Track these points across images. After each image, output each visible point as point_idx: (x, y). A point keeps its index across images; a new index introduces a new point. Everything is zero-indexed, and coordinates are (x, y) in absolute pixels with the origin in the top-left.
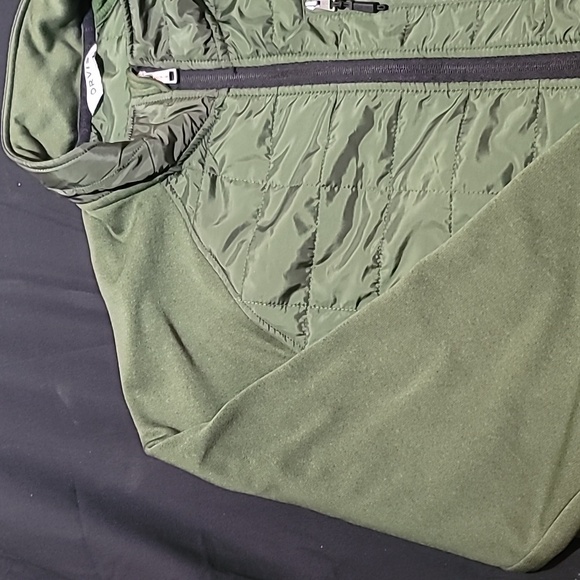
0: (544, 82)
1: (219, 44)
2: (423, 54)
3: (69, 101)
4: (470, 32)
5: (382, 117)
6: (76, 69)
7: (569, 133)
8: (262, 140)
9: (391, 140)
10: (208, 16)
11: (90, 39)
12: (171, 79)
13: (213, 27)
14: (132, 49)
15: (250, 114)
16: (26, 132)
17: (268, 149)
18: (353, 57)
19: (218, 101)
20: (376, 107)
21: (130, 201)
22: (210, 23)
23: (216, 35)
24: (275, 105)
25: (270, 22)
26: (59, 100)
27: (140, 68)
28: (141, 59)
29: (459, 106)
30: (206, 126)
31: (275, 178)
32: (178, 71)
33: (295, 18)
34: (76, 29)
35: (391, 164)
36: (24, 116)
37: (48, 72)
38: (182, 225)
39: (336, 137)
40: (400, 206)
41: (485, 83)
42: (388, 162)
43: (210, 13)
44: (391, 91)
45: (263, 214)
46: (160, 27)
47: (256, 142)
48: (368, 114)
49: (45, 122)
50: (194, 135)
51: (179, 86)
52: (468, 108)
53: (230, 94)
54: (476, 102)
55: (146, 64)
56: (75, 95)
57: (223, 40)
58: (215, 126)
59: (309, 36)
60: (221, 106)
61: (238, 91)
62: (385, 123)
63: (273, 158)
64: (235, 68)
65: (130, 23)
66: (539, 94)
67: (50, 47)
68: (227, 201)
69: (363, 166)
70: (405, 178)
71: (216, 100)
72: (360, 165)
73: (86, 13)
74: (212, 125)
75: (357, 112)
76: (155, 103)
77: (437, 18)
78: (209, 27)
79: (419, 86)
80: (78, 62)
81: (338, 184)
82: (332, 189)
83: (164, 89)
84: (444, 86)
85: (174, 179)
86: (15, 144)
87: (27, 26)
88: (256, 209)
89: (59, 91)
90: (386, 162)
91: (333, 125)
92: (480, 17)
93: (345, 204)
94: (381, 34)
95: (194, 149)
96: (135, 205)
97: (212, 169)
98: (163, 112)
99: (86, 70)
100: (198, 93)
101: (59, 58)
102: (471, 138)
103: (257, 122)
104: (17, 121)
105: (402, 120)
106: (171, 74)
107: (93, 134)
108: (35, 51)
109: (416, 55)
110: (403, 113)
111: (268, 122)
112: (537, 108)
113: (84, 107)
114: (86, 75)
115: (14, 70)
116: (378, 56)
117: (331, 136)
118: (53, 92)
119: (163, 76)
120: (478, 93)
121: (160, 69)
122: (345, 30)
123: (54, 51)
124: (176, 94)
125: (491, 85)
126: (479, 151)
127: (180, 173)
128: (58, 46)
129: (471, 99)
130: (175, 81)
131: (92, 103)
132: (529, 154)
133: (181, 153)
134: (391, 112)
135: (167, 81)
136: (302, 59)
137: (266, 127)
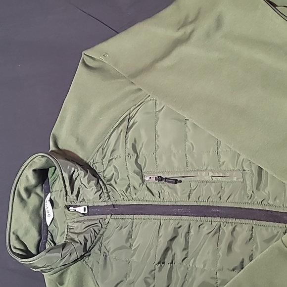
0: (254, 222)
1: (106, 195)
2: (199, 204)
3: (38, 221)
4: (219, 195)
5: (182, 232)
6: (41, 205)
7: (267, 250)
8: (127, 240)
9: (187, 242)
10: (101, 182)
11: (48, 191)
12: (85, 211)
13: (103, 187)
14: (67, 198)
15: (121, 227)
16: (18, 238)
17: (130, 244)
18: (167, 204)
19: (107, 221)
20: (179, 227)
21: (67, 270)
22: (102, 185)
23: (105, 191)
24: (132, 224)
25: (129, 186)
26: (33, 222)
27: (70, 206)
28: (71, 202)
29: (217, 229)
30: (101, 233)
31: (134, 258)
32: (88, 206)
33: (140, 184)
34: (41, 187)
35: (188, 253)
36: (17, 230)
37: (28, 209)
38: (91, 280)
39: (162, 241)
40: (193, 274)
41: (227, 219)
42: (187, 252)
43: (102, 180)
44: (185, 220)
45: (129, 276)
46: (79, 188)
47: (125, 241)
48: (176, 230)
49: (27, 232)
50: (96, 238)
51: (88, 214)
52: (221, 230)
53: (112, 217)
54: (225, 228)
55: (73, 204)
56: (40, 218)
57: (108, 193)
58: (106, 232)
59: (147, 192)
60: (108, 223)
61: (116, 216)
62: (183, 235)
63: (133, 248)
64: (114, 205)
65: (66, 189)
66: (252, 227)
67: (29, 196)
68: (112, 269)
69: (175, 255)
70: (194, 261)
71: (106, 220)
72: (173, 254)
73: (45, 180)
74: (104, 232)
75: (170, 229)
76: (77, 222)
77: (204, 187)
78: (101, 188)
79: (198, 218)
80: (42, 201)
81: (164, 263)
82: (161, 266)
83: (81, 215)
84: (209, 219)
85: (87, 258)
86: (13, 246)
87: (19, 188)
88: (126, 273)
89: (33, 218)
90: (185, 252)
91: (160, 235)
92: (223, 188)
93: (168, 272)
94: (179, 194)
95: (96, 244)
96: (69, 272)
97: (104, 252)
98: (81, 227)
99: (46, 206)
100: (97, 217)
101: (33, 201)
102: (223, 246)
103: (125, 231)
104: (14, 233)
105: (192, 234)
106: (85, 208)
107: (49, 236)
108: (22, 200)
109: (195, 204)
110: (192, 231)
111: (130, 231)
112: (252, 233)
113: (45, 223)
114: (46, 208)
115: (12, 210)
116: (179, 204)
117: (159, 241)
118: (30, 218)
119: (81, 210)
120: (225, 223)
121: (79, 206)
122: (163, 191)
123: (31, 197)
124: (87, 217)
125: (230, 220)
126: (228, 251)
127: (90, 255)
128: (33, 196)
129: (222, 226)
130: (86, 212)
131: (48, 221)
132: (251, 254)
133: (90, 247)
134: (186, 230)
135: (83, 211)
136: (144, 203)
137: (129, 234)
